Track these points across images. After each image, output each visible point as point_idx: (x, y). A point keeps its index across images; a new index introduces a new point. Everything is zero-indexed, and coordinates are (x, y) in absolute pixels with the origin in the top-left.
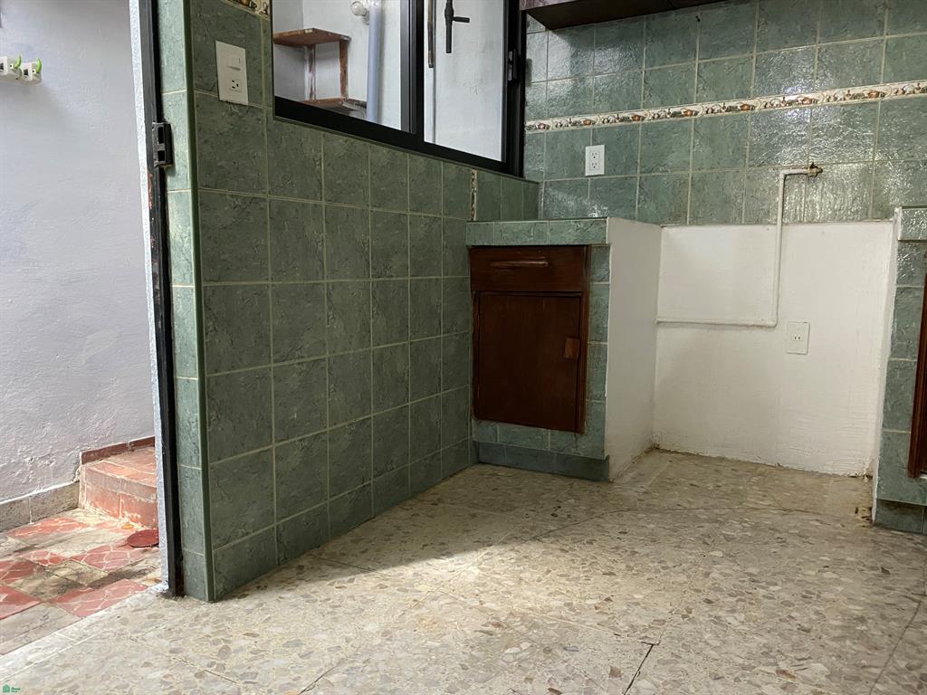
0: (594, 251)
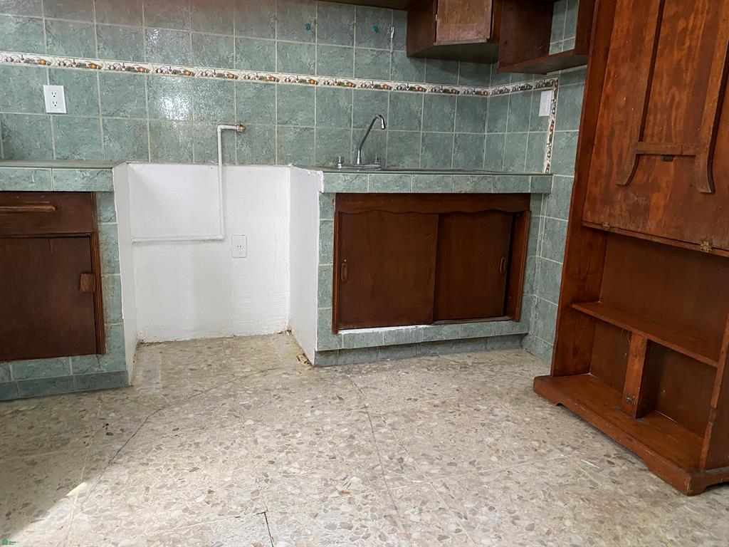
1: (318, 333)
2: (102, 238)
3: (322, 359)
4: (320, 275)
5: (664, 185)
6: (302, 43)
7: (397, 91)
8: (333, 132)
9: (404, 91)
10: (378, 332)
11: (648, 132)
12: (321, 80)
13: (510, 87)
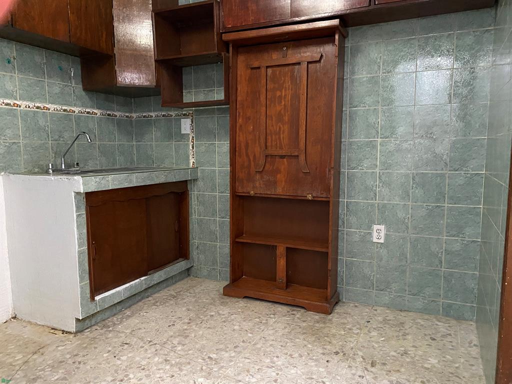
3: (82, 325)
4: (79, 258)
5: (282, 170)
6: (5, 73)
7: (79, 114)
8: (36, 145)
9: (83, 115)
10: (119, 291)
11: (269, 144)
12: (23, 104)
13: (153, 114)
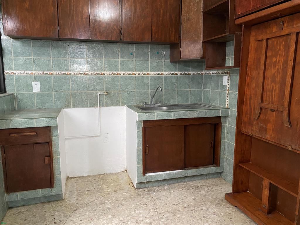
0: (52, 128)
1: (137, 175)
2: (53, 143)
3: (139, 185)
4: (137, 152)
5: (272, 120)
6: (129, 60)
7: (166, 75)
8: (142, 92)
9: (170, 75)
10: (161, 174)
11: (264, 99)
12: (137, 73)
13: (211, 72)
